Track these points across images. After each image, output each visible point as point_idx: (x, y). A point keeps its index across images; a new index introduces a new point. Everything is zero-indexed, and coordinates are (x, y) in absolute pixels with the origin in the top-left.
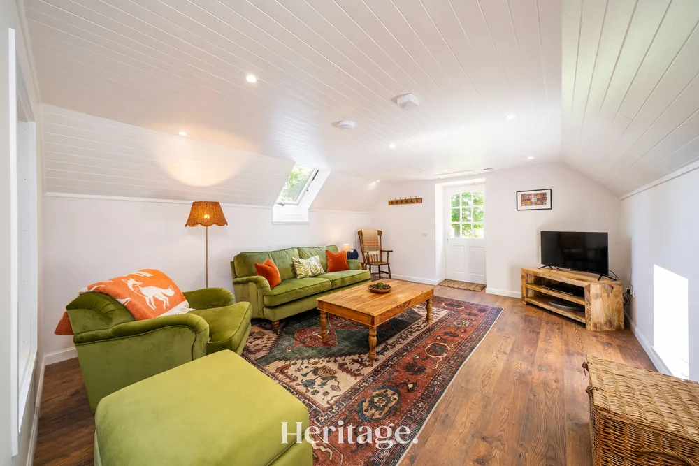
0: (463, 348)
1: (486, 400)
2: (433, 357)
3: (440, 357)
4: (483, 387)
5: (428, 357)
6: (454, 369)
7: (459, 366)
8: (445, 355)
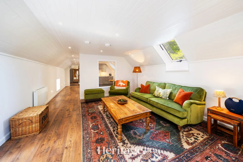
0: (87, 136)
1: (71, 122)
2: (94, 123)
3: (91, 125)
4: (73, 125)
5: (95, 122)
6: (84, 124)
7: (83, 126)
8: (91, 127)
